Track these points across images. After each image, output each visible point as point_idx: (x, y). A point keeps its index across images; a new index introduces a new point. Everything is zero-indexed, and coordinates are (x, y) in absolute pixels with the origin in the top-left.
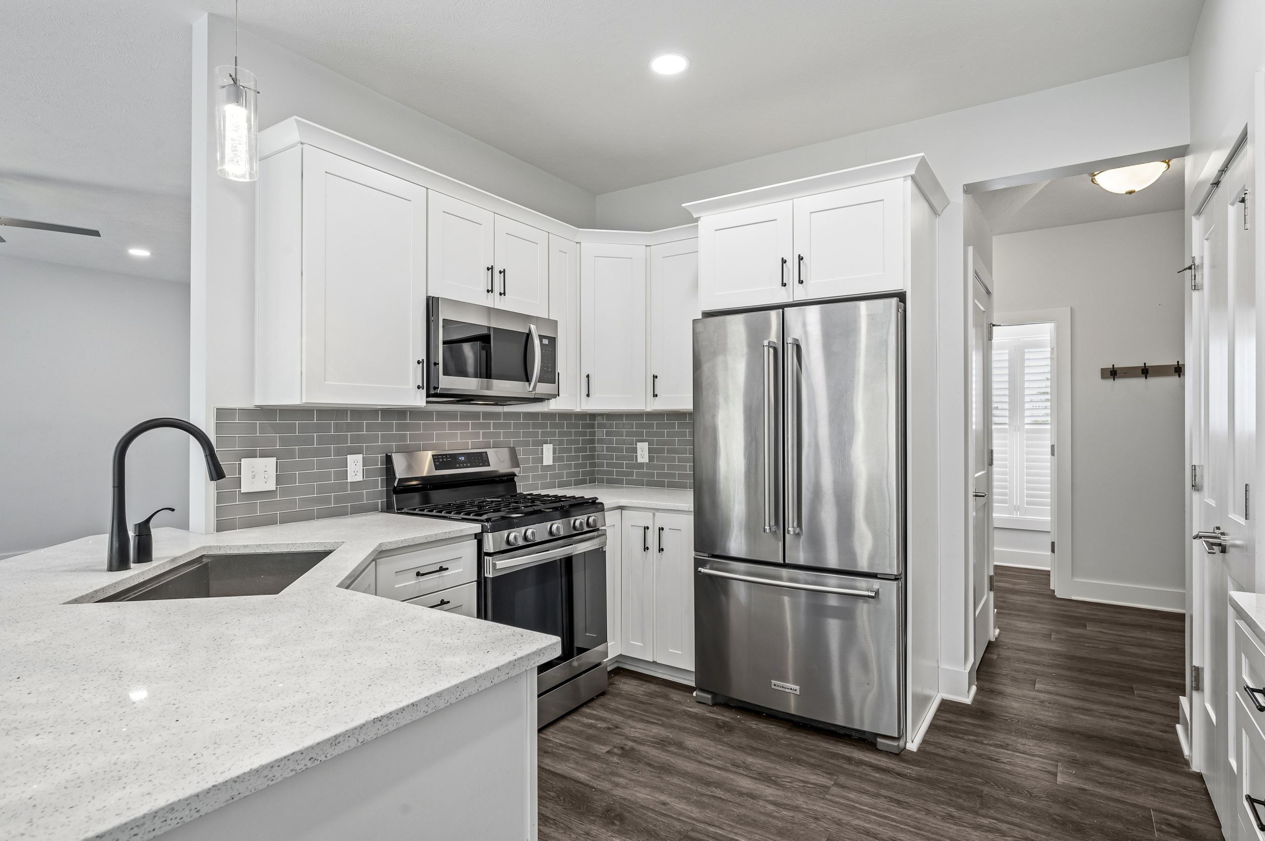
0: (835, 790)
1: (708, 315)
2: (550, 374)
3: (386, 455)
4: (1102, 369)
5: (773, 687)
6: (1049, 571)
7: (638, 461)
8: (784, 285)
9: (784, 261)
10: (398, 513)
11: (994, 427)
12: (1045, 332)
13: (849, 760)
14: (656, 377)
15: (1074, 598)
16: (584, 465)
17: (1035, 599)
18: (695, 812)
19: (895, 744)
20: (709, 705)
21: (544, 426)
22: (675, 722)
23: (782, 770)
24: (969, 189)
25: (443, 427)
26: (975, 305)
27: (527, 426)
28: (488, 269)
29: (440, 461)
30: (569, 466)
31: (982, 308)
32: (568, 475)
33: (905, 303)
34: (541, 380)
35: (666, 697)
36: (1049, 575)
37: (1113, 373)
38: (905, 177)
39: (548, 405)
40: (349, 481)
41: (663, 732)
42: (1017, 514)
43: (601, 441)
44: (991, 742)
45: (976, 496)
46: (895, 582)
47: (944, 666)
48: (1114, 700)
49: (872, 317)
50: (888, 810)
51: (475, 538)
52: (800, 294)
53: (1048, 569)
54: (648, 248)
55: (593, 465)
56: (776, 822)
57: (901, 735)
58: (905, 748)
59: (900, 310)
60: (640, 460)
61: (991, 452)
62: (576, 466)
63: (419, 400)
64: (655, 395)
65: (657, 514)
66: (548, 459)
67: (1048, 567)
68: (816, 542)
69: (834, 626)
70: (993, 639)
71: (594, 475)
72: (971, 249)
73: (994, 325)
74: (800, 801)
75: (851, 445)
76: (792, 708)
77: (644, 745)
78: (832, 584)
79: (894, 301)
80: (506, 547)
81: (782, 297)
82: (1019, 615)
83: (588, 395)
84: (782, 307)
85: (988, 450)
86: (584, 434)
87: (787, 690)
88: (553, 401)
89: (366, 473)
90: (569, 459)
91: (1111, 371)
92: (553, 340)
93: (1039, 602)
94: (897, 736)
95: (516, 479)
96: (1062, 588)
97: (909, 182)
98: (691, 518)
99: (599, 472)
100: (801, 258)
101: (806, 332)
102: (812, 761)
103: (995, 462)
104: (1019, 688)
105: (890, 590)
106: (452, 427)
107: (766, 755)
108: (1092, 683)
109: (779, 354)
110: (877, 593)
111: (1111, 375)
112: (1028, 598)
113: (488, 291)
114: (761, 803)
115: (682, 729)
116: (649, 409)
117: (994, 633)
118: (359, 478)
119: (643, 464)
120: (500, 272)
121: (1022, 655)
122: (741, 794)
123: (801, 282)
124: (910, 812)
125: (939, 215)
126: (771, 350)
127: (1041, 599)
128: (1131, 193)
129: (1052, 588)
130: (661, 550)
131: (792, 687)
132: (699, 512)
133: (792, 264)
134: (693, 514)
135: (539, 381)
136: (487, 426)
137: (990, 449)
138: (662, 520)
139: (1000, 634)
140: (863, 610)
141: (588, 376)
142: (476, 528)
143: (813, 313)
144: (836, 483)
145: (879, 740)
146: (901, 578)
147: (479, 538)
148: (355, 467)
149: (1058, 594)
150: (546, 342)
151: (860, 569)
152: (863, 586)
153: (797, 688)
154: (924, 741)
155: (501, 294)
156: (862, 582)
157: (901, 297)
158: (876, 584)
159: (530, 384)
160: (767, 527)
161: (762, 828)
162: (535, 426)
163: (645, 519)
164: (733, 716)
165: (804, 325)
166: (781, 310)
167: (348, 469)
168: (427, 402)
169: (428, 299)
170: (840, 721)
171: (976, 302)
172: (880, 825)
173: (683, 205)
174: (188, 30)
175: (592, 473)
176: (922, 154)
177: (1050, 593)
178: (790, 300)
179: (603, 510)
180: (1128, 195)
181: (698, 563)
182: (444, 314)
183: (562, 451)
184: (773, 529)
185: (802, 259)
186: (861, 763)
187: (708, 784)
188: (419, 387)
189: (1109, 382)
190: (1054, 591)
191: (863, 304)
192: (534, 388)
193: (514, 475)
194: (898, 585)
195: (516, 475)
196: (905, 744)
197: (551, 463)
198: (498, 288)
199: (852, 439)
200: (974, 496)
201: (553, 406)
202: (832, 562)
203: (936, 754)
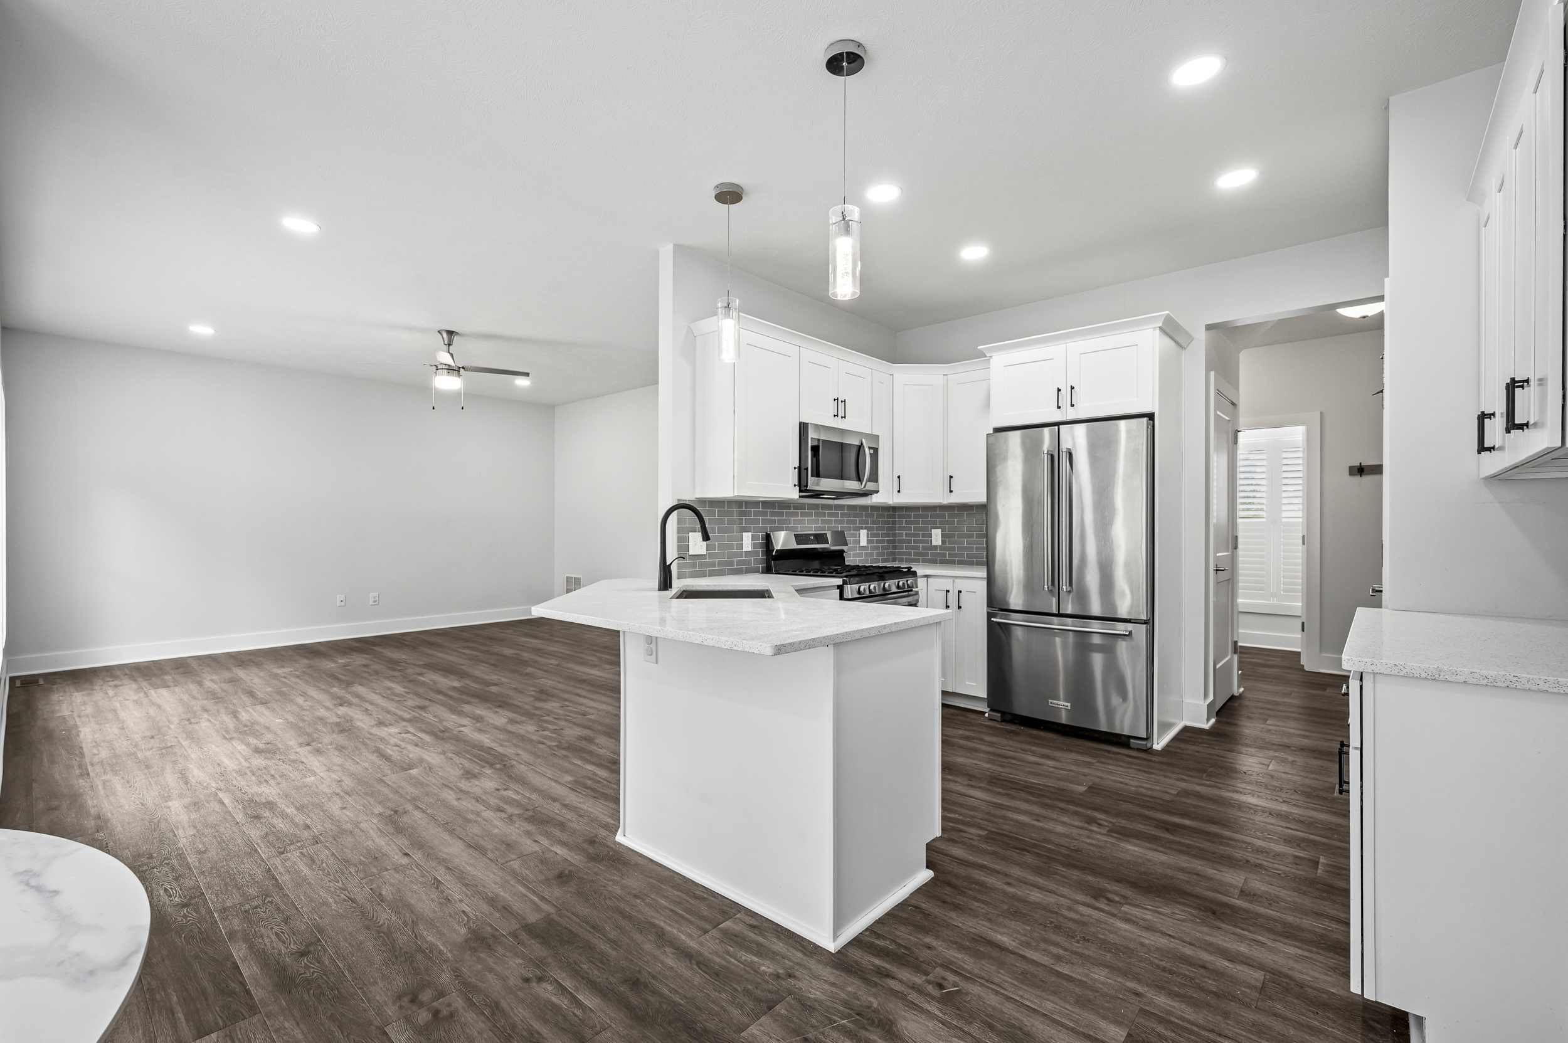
0: (1098, 764)
1: (998, 430)
2: (874, 477)
3: (766, 533)
4: (1350, 467)
5: (1050, 704)
6: (1300, 652)
7: (933, 544)
8: (1059, 407)
9: (1059, 390)
10: (776, 574)
11: (1239, 520)
12: (1297, 434)
13: (1109, 752)
14: (952, 477)
15: (1322, 671)
16: (888, 548)
17: (1284, 671)
18: (1000, 769)
19: (1144, 743)
20: (998, 721)
21: (861, 516)
22: (975, 728)
23: (1057, 754)
24: (1209, 327)
25: (796, 515)
26: (1217, 417)
27: (849, 515)
28: (835, 400)
29: (799, 538)
30: (877, 548)
31: (1227, 418)
32: (878, 554)
33: (1153, 420)
34: (869, 480)
35: (965, 716)
36: (1300, 655)
37: (1360, 470)
38: (1155, 328)
39: (871, 499)
40: (744, 550)
41: (967, 733)
42: (1273, 601)
43: (901, 529)
44: (1221, 748)
45: (1217, 570)
46: (1145, 625)
47: (1187, 700)
48: (1332, 732)
49: (1128, 432)
50: (1136, 774)
51: (838, 589)
52: (1072, 415)
53: (1299, 650)
54: (945, 376)
55: (895, 547)
56: (1057, 775)
57: (1149, 737)
58: (1152, 747)
59: (1149, 427)
60: (934, 543)
61: (1236, 537)
62: (883, 548)
63: (794, 494)
64: (951, 491)
65: (957, 581)
66: (863, 542)
67: (1298, 648)
68: (1082, 597)
69: (1097, 660)
70: (1236, 694)
71: (895, 555)
72: (1212, 374)
73: (1239, 431)
74: (1073, 768)
75: (1112, 525)
76: (1064, 719)
77: (955, 738)
78: (1096, 627)
79: (1145, 420)
80: (858, 596)
81: (1057, 417)
82: (1265, 681)
83: (899, 491)
84: (1058, 424)
85: (1233, 536)
86: (888, 523)
87: (1060, 707)
88: (874, 496)
89: (754, 546)
90: (878, 542)
91: (1358, 469)
92: (876, 450)
93: (1286, 673)
94: (1145, 737)
95: (845, 554)
96: (1309, 663)
97: (1158, 331)
98: (985, 583)
99: (900, 553)
100: (1072, 388)
101: (1074, 444)
102: (1081, 751)
103: (1240, 546)
104: (1251, 723)
105: (1141, 631)
106: (803, 515)
107: (1046, 747)
108: (1317, 723)
109: (1053, 460)
110: (1130, 632)
111: (1358, 472)
112: (1277, 670)
113: (835, 416)
114: (1044, 767)
115: (982, 732)
116: (945, 502)
117: (1237, 690)
118: (750, 549)
119: (936, 546)
120: (842, 402)
121: (1260, 704)
122: (1030, 763)
123: (1072, 405)
124: (1152, 776)
125: (1185, 349)
126: (1049, 457)
127: (1289, 671)
128: (1364, 317)
129: (1302, 663)
130: (960, 607)
131: (1063, 704)
132: (990, 580)
133: (1065, 392)
134: (986, 580)
135: (869, 481)
136: (823, 515)
137: (1235, 535)
138: (960, 585)
139: (1243, 692)
140: (1122, 647)
141: (899, 477)
142: (839, 581)
143: (1081, 429)
144: (1099, 553)
145: (1132, 741)
146: (1149, 622)
147: (840, 588)
148: (748, 542)
149: (1307, 668)
150: (872, 451)
151: (1119, 616)
152: (1121, 629)
153: (1069, 704)
154: (1168, 745)
155: (842, 417)
156: (1121, 625)
157: (1151, 416)
158: (1130, 627)
159: (862, 483)
160: (1046, 587)
161: (1046, 777)
162: (855, 516)
163: (947, 584)
164: (1018, 727)
165: (1073, 438)
166: (1057, 427)
167: (744, 542)
168: (800, 497)
169: (800, 423)
170: (1103, 727)
171: (1218, 413)
172: (1130, 780)
173: (979, 348)
174: (656, 254)
175: (894, 554)
176: (1167, 312)
177: (1300, 667)
178: (1064, 419)
179: (917, 576)
180: (1362, 319)
181: (990, 615)
182: (812, 434)
183: (873, 535)
184: (1050, 588)
185: (1074, 388)
186: (1118, 753)
187: (1005, 757)
188: (795, 485)
189: (1358, 478)
190: (1303, 666)
191: (1122, 423)
192: (865, 487)
193: (843, 551)
194: (1147, 627)
195: (844, 552)
196: (1152, 745)
197: (865, 545)
198: (841, 414)
199: (1113, 521)
200: (1214, 570)
201: (875, 499)
202: (1096, 609)
203: (1176, 752)
